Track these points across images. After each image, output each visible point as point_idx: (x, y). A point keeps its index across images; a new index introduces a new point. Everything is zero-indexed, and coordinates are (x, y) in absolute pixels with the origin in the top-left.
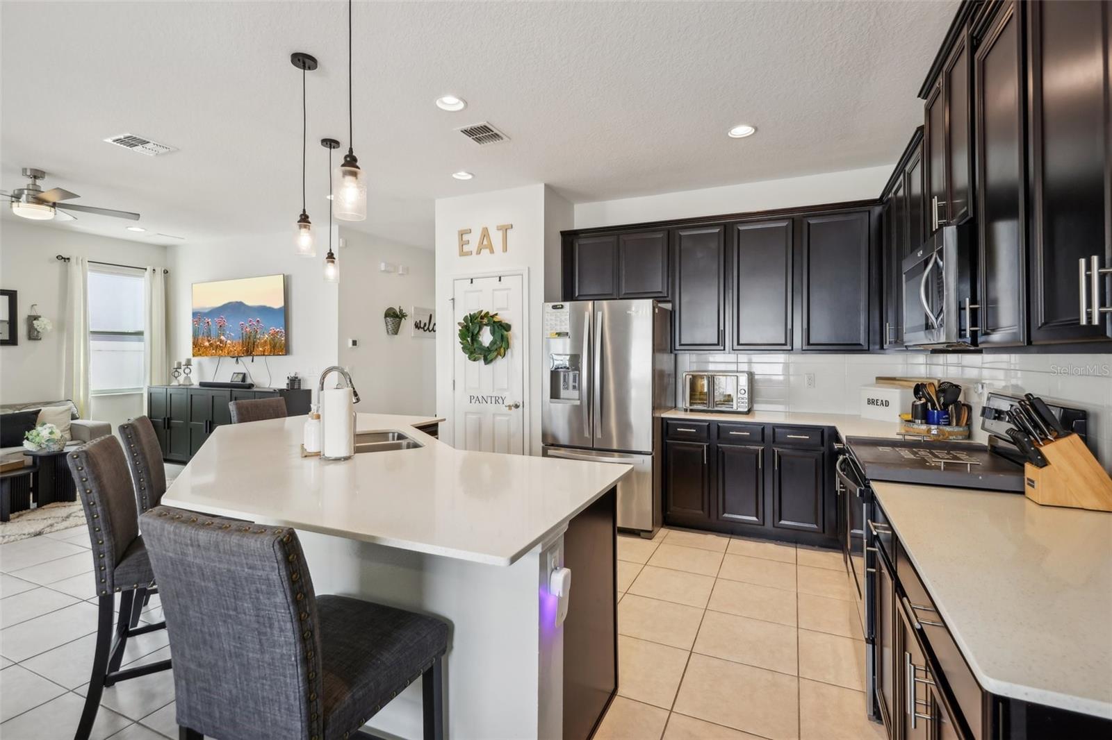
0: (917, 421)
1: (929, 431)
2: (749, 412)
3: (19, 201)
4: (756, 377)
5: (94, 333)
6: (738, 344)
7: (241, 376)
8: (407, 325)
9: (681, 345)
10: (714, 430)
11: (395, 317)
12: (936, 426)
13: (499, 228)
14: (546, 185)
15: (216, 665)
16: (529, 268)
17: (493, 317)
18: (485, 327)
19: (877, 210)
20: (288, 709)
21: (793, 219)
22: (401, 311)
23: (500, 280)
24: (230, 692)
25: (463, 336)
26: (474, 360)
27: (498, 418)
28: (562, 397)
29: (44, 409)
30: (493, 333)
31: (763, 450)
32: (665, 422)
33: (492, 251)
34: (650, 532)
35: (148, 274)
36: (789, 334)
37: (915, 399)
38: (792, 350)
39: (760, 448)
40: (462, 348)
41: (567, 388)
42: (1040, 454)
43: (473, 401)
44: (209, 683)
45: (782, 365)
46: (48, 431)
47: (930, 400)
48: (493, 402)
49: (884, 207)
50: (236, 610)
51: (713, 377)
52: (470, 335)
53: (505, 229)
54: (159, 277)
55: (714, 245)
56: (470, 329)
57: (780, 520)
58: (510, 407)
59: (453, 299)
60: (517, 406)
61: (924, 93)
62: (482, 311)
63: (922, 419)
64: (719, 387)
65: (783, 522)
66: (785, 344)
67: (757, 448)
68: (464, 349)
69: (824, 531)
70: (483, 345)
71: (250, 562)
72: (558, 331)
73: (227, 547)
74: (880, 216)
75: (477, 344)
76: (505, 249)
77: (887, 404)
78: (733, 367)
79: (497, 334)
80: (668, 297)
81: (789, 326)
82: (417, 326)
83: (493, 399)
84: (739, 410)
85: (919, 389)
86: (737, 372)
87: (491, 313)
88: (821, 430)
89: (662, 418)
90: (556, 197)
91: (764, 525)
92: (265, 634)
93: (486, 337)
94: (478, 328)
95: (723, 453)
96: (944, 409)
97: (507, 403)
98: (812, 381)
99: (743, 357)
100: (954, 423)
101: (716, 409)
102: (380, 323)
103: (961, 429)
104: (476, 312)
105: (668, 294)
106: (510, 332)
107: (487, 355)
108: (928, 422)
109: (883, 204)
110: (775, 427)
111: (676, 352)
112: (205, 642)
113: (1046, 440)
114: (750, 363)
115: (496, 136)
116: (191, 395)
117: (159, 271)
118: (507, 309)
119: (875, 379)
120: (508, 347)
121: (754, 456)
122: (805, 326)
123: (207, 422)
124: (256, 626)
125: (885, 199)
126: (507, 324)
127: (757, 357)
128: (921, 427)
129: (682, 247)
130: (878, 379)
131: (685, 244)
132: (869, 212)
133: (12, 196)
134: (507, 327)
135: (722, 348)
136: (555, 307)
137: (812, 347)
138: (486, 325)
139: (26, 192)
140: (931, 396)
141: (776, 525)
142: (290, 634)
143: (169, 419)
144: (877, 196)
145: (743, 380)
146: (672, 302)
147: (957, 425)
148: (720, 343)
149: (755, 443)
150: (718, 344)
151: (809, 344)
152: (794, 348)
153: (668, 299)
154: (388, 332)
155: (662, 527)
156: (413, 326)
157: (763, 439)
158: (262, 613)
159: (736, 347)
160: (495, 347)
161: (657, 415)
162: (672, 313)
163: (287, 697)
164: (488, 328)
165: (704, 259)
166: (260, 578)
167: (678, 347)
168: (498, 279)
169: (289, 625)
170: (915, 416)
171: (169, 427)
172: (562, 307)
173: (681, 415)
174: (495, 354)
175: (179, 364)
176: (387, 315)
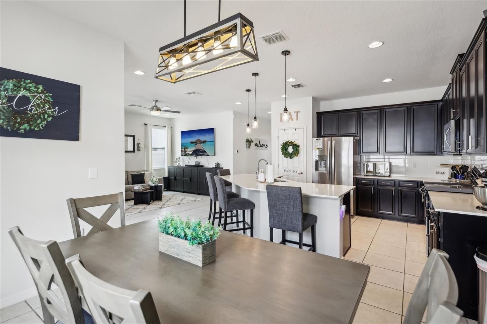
0: (452, 178)
1: (456, 181)
2: (389, 176)
3: (153, 110)
4: (392, 164)
5: (153, 148)
6: (385, 152)
7: (198, 163)
8: (253, 145)
9: (363, 152)
10: (376, 182)
11: (249, 142)
12: (458, 180)
13: (295, 112)
14: (312, 97)
15: (282, 213)
16: (306, 126)
17: (293, 143)
18: (290, 146)
19: (441, 104)
20: (298, 221)
21: (407, 107)
22: (251, 140)
23: (295, 130)
24: (285, 219)
25: (282, 149)
26: (287, 157)
27: (295, 177)
28: (319, 170)
29: (146, 172)
30: (293, 148)
31: (395, 189)
32: (357, 179)
33: (292, 120)
34: (353, 216)
35: (166, 128)
36: (405, 148)
37: (452, 171)
38: (407, 154)
39: (394, 188)
40: (282, 153)
41: (321, 167)
42: (476, 182)
43: (285, 172)
44: (280, 218)
45: (403, 159)
46: (155, 179)
47: (457, 171)
48: (293, 172)
49: (443, 103)
50: (289, 202)
51: (375, 163)
52: (285, 149)
53: (297, 112)
54: (170, 129)
55: (376, 117)
56: (285, 146)
57: (401, 213)
58: (299, 173)
59: (278, 137)
60: (302, 173)
61: (452, 72)
62: (289, 141)
63: (454, 178)
64: (378, 167)
65: (402, 214)
66: (404, 152)
67: (392, 188)
68: (283, 154)
69: (418, 218)
70: (289, 152)
71: (294, 192)
72: (318, 148)
73: (289, 190)
74: (442, 105)
75: (287, 152)
76: (297, 119)
77: (444, 173)
78: (383, 160)
79: (294, 149)
80: (358, 135)
81: (405, 146)
82: (256, 145)
83: (293, 171)
84: (386, 175)
85: (453, 168)
86: (385, 162)
87: (293, 142)
88: (417, 182)
89: (356, 178)
90: (316, 101)
91: (395, 215)
92: (295, 206)
93: (290, 150)
94: (288, 147)
95: (380, 190)
96: (463, 174)
97: (298, 172)
98: (415, 165)
99: (387, 157)
100: (466, 179)
101: (376, 175)
102: (244, 144)
103: (468, 181)
104: (287, 141)
105: (358, 134)
106: (299, 148)
107: (291, 156)
108: (456, 178)
109: (443, 101)
110: (399, 181)
111: (361, 155)
112: (280, 209)
113: (477, 179)
114: (389, 159)
115: (302, 86)
116: (184, 169)
117: (170, 127)
118: (298, 140)
119: (440, 165)
120: (299, 153)
121: (391, 191)
122: (412, 145)
123: (189, 178)
124: (293, 205)
125: (443, 100)
126: (298, 145)
127: (392, 157)
128: (453, 180)
129: (363, 118)
130: (442, 165)
131: (364, 116)
132: (437, 104)
133: (151, 109)
134: (298, 146)
135: (379, 153)
136: (317, 140)
137: (414, 152)
138: (291, 145)
139: (154, 107)
140: (457, 170)
141: (399, 215)
142: (300, 206)
143: (176, 177)
144: (441, 99)
145: (387, 165)
146: (360, 137)
147: (467, 179)
148: (378, 152)
149: (392, 186)
150: (377, 152)
151: (413, 152)
152: (407, 153)
153: (358, 136)
154: (247, 147)
155: (356, 215)
156: (254, 145)
157: (395, 186)
158: (295, 202)
159: (384, 153)
160: (294, 153)
161: (354, 177)
162: (359, 141)
163: (298, 218)
164: (291, 147)
165: (372, 121)
166: (295, 196)
167: (361, 153)
168: (295, 129)
169: (300, 205)
170: (452, 176)
171: (176, 180)
172: (320, 139)
173: (363, 177)
174: (294, 155)
175: (177, 158)
176: (246, 142)
